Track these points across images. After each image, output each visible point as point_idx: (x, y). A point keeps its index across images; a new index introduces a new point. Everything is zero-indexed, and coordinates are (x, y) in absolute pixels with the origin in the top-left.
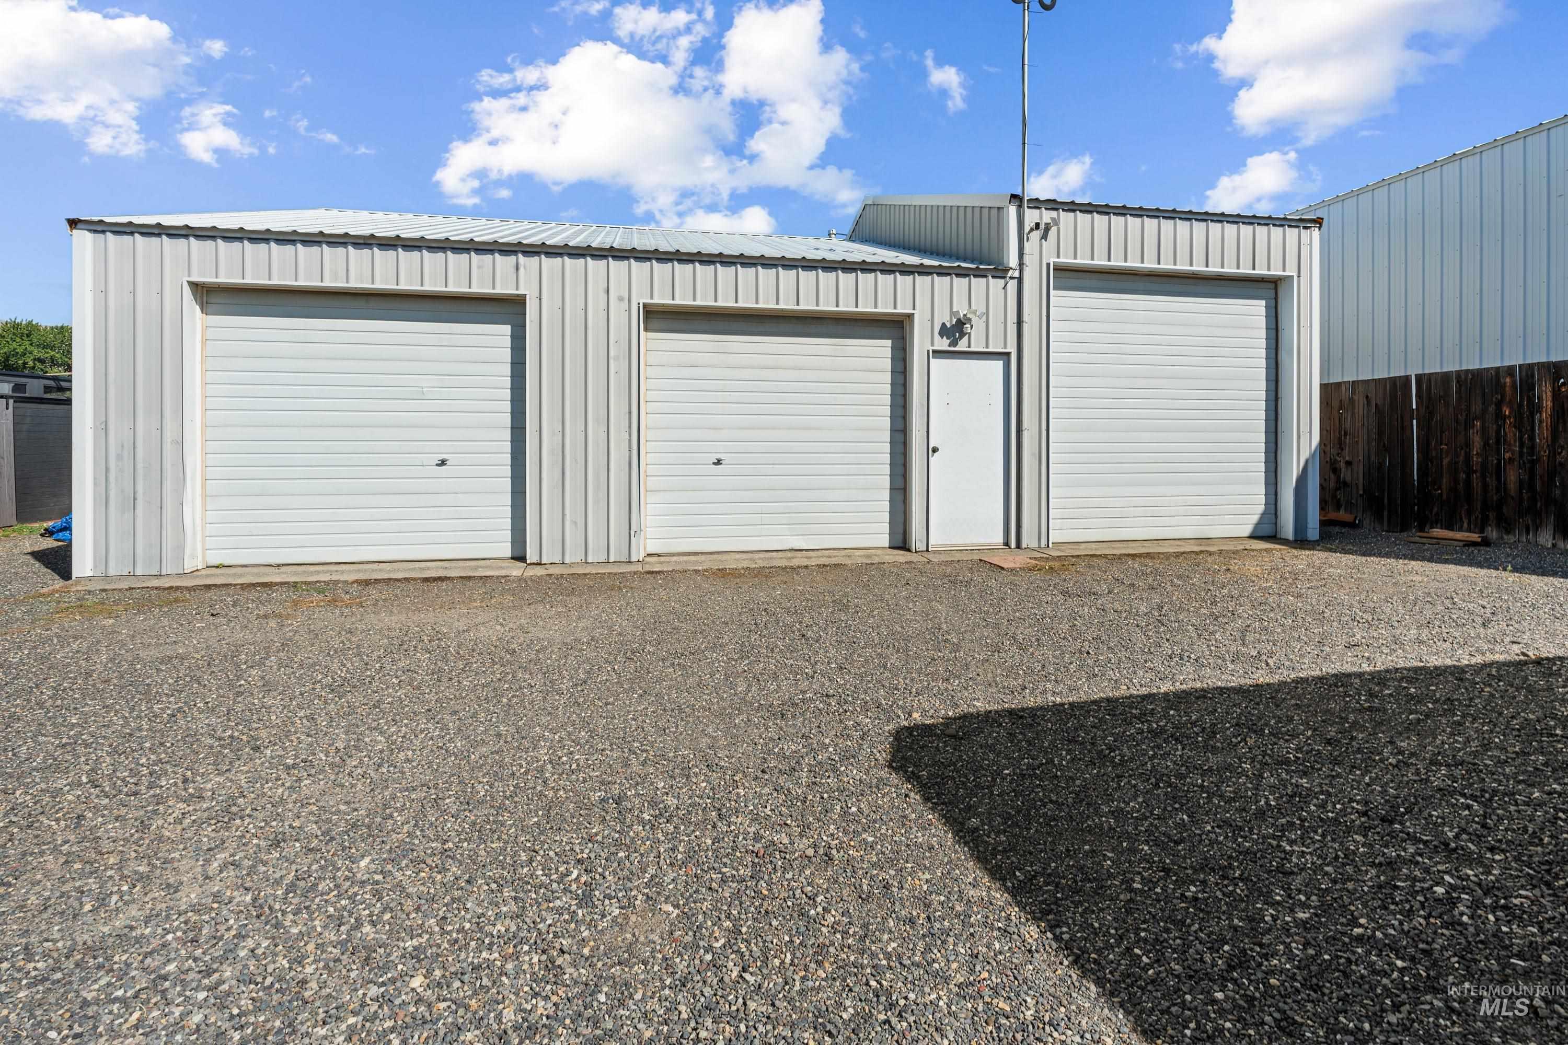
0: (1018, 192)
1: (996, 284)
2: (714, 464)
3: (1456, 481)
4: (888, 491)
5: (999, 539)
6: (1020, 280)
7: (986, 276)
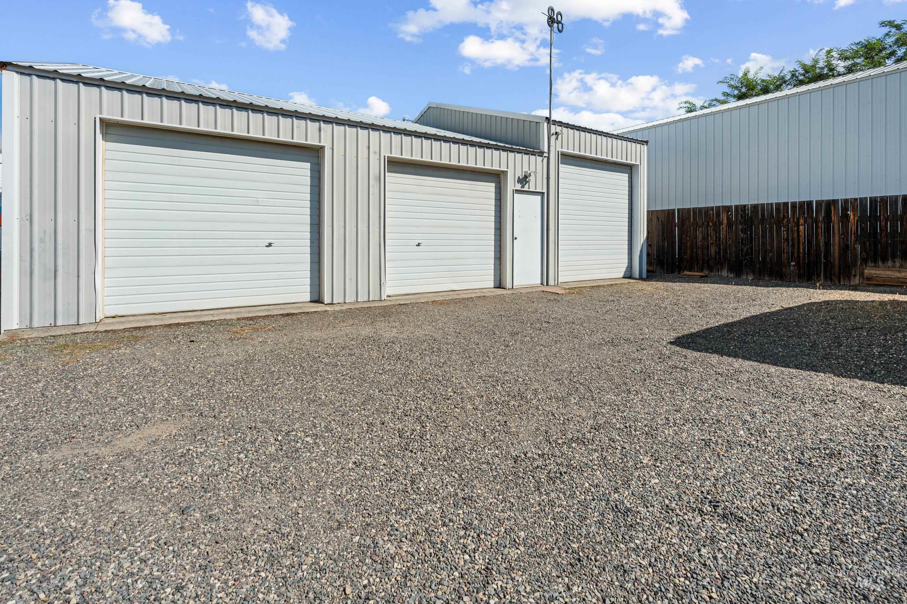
0: (548, 116)
1: (539, 159)
2: (417, 245)
3: (692, 252)
4: (493, 259)
5: (539, 282)
6: (548, 158)
7: (535, 155)
